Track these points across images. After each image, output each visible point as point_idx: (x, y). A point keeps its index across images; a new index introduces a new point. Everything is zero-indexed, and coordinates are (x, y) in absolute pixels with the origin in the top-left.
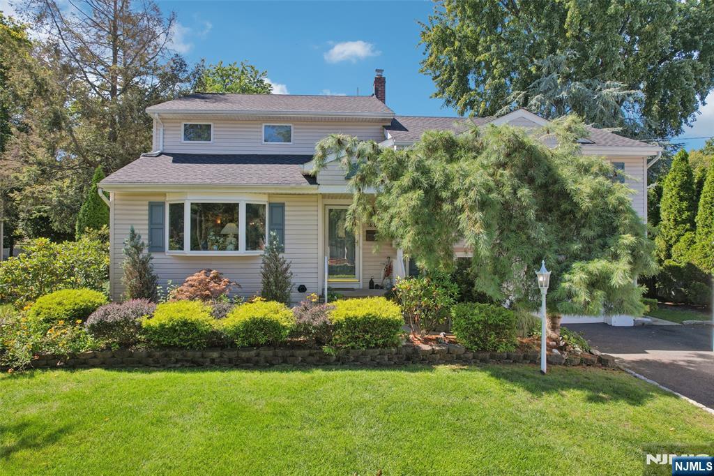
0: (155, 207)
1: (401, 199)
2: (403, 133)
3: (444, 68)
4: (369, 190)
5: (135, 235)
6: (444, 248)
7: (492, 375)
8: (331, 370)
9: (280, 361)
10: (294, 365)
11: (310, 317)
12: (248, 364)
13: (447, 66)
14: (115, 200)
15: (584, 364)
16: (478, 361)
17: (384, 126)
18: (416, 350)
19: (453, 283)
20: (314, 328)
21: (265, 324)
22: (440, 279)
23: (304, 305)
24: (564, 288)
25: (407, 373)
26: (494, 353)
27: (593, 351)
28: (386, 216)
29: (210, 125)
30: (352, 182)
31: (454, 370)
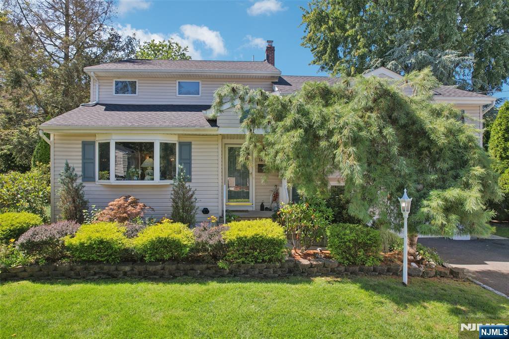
0: (87, 146)
1: (285, 137)
2: (287, 87)
3: (320, 42)
4: (258, 131)
5: (70, 168)
6: (320, 178)
7: (362, 288)
8: (224, 282)
9: (182, 274)
10: (194, 277)
11: (208, 236)
12: (155, 277)
13: (322, 41)
14: (54, 139)
15: (438, 276)
16: (349, 273)
17: (272, 82)
18: (297, 264)
19: (328, 207)
20: (210, 246)
21: (168, 243)
22: (318, 205)
23: (203, 226)
24: (423, 212)
25: (289, 285)
26: (363, 267)
27: (445, 264)
28: (272, 151)
29: (136, 82)
30: (244, 124)
31: (329, 282)
